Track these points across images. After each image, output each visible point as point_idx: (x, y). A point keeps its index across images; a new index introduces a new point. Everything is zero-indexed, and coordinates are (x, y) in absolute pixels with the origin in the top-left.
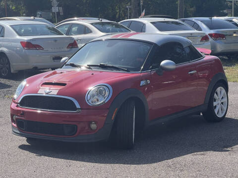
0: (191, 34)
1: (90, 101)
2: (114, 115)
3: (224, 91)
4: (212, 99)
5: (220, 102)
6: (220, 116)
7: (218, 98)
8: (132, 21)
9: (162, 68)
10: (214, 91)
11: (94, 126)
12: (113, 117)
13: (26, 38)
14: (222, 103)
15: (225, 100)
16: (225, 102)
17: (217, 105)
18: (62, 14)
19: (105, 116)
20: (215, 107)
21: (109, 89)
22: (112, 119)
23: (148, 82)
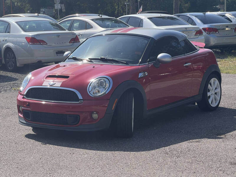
0: (186, 28)
1: (92, 93)
2: (114, 105)
3: (217, 82)
4: (206, 90)
5: (213, 93)
6: (214, 105)
7: (211, 88)
8: (130, 17)
9: (159, 61)
10: (208, 82)
11: (95, 116)
12: (113, 107)
13: (30, 34)
14: (216, 93)
15: (218, 90)
16: (218, 92)
17: (211, 95)
18: (65, 11)
19: (106, 107)
20: (209, 97)
21: (109, 81)
22: (113, 109)
23: (146, 74)
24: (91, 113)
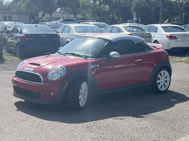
1: (50, 77)
2: (65, 87)
3: (167, 73)
4: (156, 78)
5: (163, 80)
6: (163, 89)
7: (161, 78)
10: (158, 72)
11: (52, 94)
12: (64, 89)
14: (166, 81)
15: (168, 79)
17: (161, 82)
18: (140, 21)
19: (59, 87)
20: (159, 83)
21: (64, 70)
22: (64, 90)
23: (97, 66)
24: (50, 92)
